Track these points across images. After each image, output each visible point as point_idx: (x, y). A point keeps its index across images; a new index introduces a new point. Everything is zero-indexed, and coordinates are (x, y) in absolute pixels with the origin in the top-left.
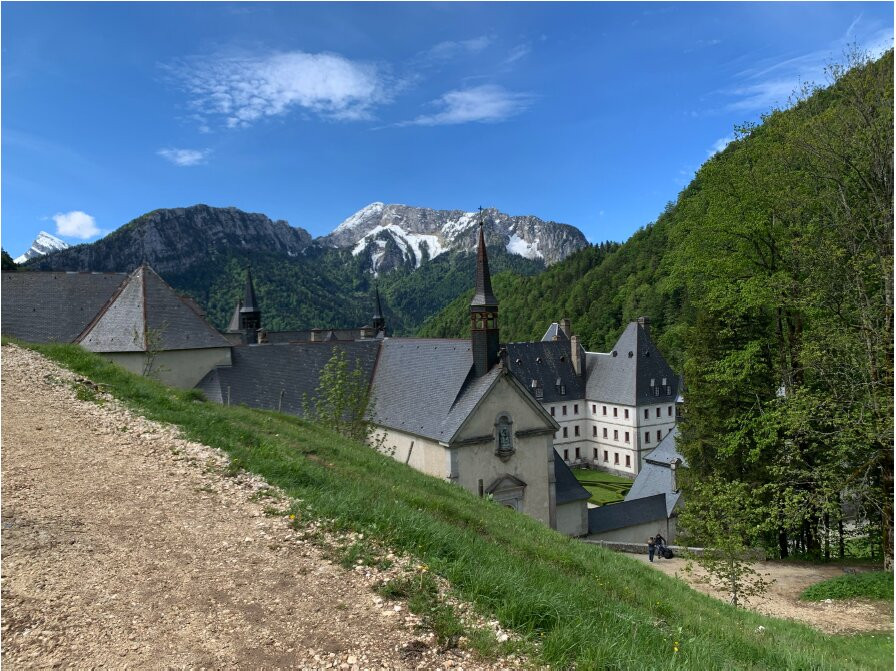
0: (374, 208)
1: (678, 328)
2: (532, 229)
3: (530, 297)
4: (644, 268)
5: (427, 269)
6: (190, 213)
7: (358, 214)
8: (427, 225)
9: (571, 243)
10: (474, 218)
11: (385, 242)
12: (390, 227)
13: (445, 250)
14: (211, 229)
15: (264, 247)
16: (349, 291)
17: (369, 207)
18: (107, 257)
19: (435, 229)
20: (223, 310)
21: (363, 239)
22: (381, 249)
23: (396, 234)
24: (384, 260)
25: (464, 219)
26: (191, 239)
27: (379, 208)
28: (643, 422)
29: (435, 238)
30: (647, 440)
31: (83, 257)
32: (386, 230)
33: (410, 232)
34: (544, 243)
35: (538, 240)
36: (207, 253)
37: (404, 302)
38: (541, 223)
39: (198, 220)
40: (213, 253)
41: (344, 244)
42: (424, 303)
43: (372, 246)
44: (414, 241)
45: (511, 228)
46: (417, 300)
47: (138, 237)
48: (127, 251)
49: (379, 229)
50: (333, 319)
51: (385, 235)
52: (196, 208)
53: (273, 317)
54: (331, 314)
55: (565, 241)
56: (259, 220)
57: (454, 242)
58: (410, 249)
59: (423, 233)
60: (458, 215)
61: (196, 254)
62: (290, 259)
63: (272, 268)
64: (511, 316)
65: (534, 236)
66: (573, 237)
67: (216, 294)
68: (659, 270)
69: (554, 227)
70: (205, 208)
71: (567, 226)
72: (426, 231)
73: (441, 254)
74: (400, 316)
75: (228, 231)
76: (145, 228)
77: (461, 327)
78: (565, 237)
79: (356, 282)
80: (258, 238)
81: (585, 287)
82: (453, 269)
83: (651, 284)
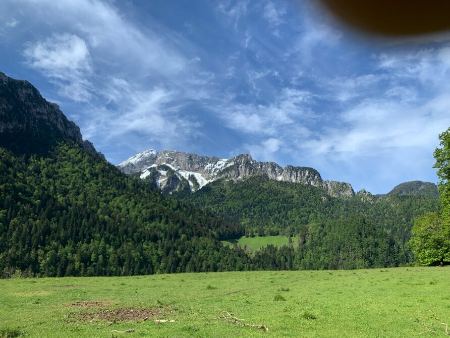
7: (139, 155)
8: (192, 164)
9: (314, 178)
10: (229, 162)
11: (166, 172)
13: (210, 181)
17: (146, 151)
19: (199, 168)
21: (146, 170)
22: (163, 176)
24: (168, 183)
25: (222, 163)
29: (200, 174)
32: (163, 165)
33: (180, 169)
43: (155, 174)
44: (185, 174)
55: (308, 177)
57: (217, 176)
58: (184, 179)
59: (190, 170)
60: (215, 160)
72: (192, 169)
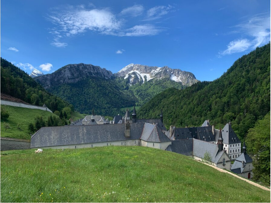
0: (131, 65)
1: (229, 113)
2: (178, 73)
3: (180, 97)
4: (218, 93)
5: (146, 84)
6: (78, 65)
7: (126, 67)
8: (146, 71)
9: (190, 78)
10: (161, 69)
11: (134, 75)
12: (135, 71)
13: (152, 78)
14: (84, 70)
15: (99, 76)
16: (123, 90)
17: (129, 65)
18: (55, 78)
19: (149, 72)
20: (87, 94)
21: (127, 74)
22: (133, 77)
23: (137, 73)
24: (134, 81)
25: (158, 69)
26: (78, 73)
27: (132, 65)
28: (230, 148)
29: (149, 75)
30: (231, 152)
31: (48, 77)
32: (134, 72)
33: (141, 73)
34: (182, 77)
35: (180, 76)
36: (83, 77)
37: (139, 94)
38: (181, 71)
39: (81, 67)
40: (85, 77)
41: (122, 76)
42: (145, 94)
43: (130, 77)
44: (142, 75)
45: (172, 73)
46: (143, 93)
47: (64, 72)
48: (60, 76)
49: (132, 71)
50: (118, 98)
51: (134, 73)
52: (80, 64)
53: (101, 97)
54: (118, 97)
55: (189, 77)
56: (98, 68)
57: (154, 76)
58: (141, 78)
59: (145, 73)
60: (156, 68)
61: (80, 78)
62: (106, 80)
63: (101, 82)
64: (175, 102)
65: (179, 75)
66: (191, 76)
67: (85, 89)
68: (223, 94)
69: (185, 72)
70: (83, 64)
71: (189, 73)
72: (146, 72)
73: (151, 80)
74: (138, 98)
75: (89, 71)
76: (66, 69)
77: (159, 103)
78: (188, 76)
79: (125, 87)
80: (97, 73)
81: (199, 97)
82: (154, 84)
83: (220, 98)
